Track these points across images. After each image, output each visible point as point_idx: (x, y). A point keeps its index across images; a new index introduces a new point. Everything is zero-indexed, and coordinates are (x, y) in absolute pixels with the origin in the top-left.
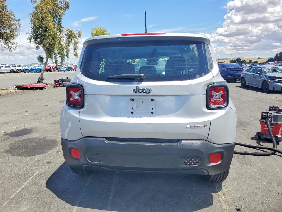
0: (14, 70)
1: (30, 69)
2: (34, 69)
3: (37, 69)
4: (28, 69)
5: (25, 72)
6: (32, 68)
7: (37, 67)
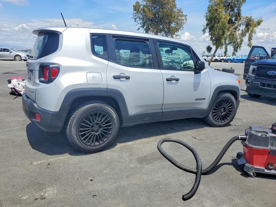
0: (218, 59)
1: (233, 59)
2: (236, 60)
3: (240, 59)
4: (231, 59)
5: (227, 62)
6: (235, 58)
7: (240, 57)
